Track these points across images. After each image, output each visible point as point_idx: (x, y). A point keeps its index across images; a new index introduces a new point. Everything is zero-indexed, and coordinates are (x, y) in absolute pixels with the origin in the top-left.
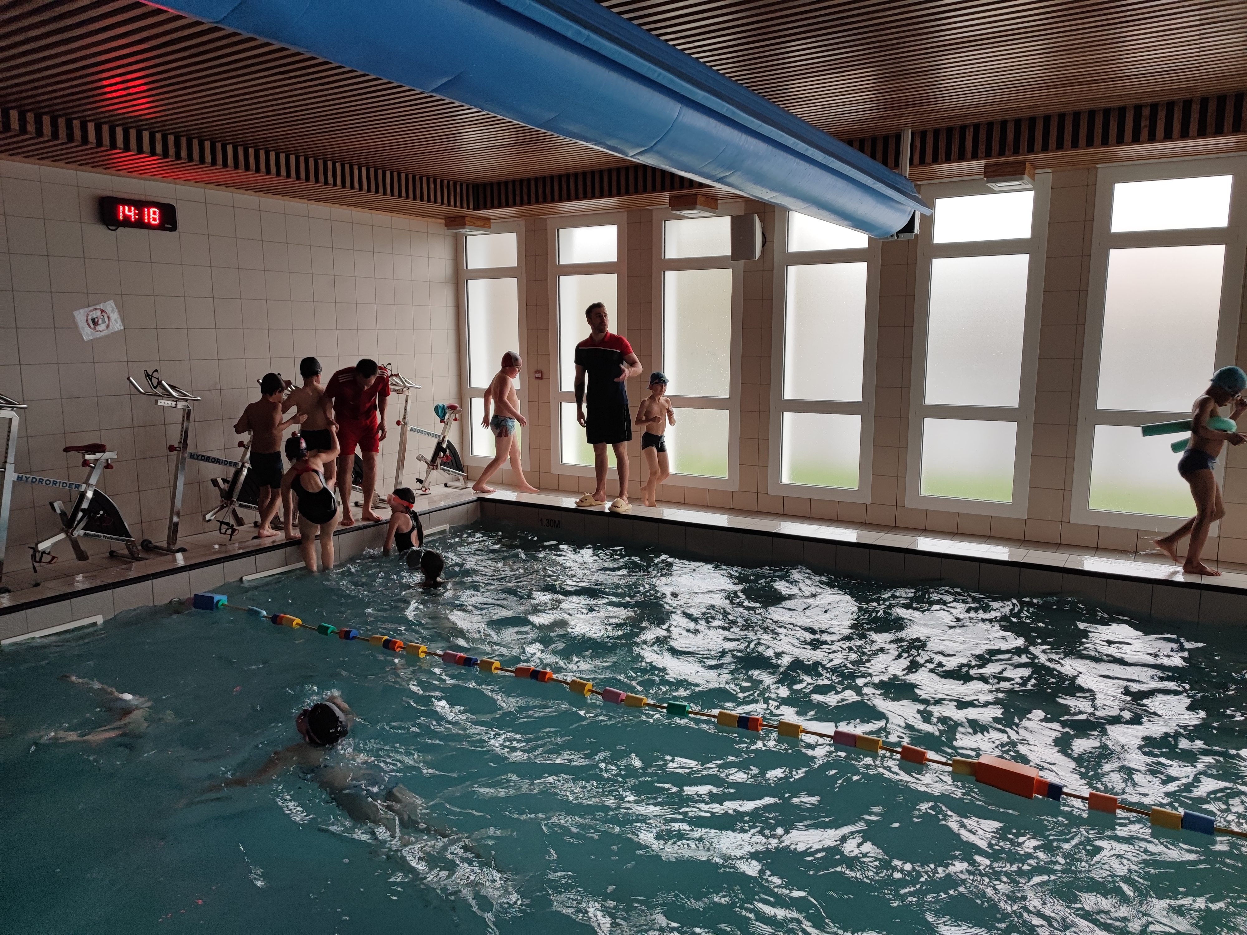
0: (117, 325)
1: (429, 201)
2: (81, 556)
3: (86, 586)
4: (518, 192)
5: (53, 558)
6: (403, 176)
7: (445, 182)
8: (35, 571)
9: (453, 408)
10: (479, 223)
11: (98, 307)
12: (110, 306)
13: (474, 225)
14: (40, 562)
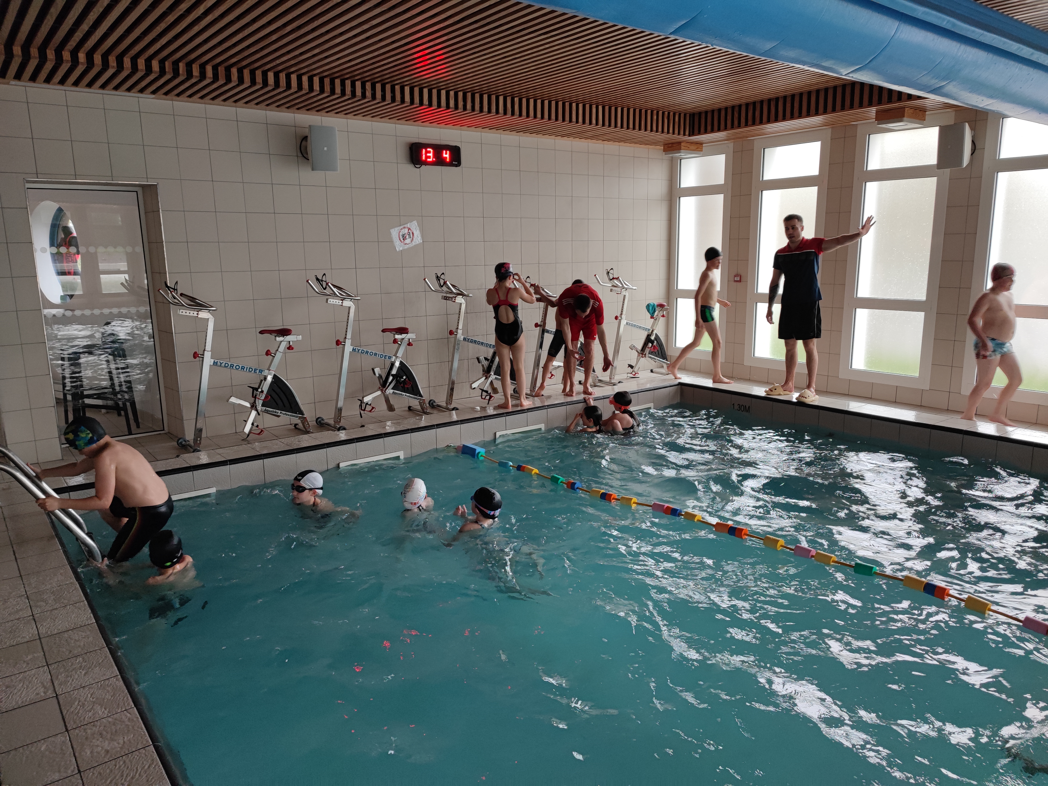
0: (418, 239)
1: (652, 131)
2: (391, 408)
3: (393, 430)
4: (729, 118)
5: (373, 408)
6: (632, 110)
7: (666, 113)
8: (361, 417)
9: (661, 306)
10: (693, 147)
11: (406, 226)
12: (414, 226)
13: (688, 149)
14: (364, 410)
